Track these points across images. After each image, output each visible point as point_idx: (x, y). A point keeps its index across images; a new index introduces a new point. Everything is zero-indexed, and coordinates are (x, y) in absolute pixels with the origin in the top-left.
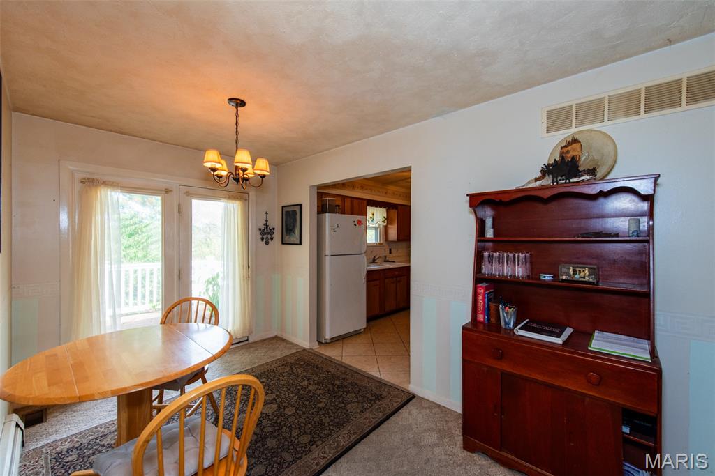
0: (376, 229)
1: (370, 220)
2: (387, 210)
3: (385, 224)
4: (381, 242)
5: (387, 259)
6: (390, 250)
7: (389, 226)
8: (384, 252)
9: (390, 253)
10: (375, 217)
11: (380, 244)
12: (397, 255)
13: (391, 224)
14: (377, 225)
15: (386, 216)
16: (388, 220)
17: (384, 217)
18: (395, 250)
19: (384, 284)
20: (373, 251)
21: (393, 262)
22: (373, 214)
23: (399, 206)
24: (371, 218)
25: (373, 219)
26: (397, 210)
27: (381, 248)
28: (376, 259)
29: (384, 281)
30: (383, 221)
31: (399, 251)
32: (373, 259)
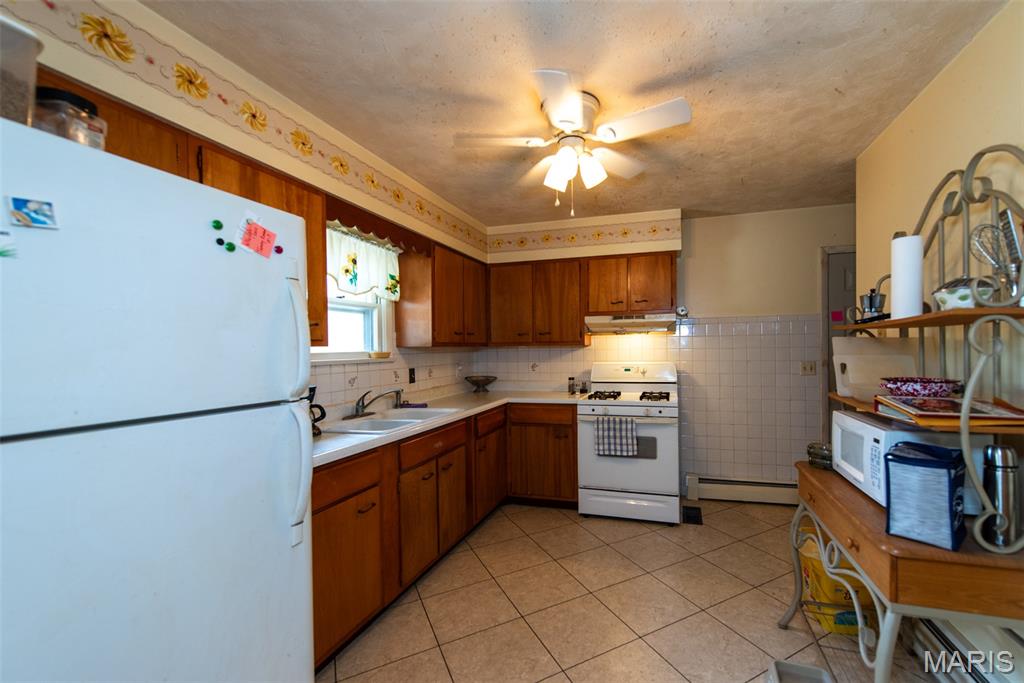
0: (366, 311)
1: (344, 279)
2: (401, 258)
3: (396, 297)
4: (385, 350)
5: (404, 397)
6: (412, 372)
7: (408, 306)
8: (391, 378)
9: (412, 380)
10: (360, 268)
11: (383, 357)
12: (430, 384)
13: (412, 299)
14: (369, 299)
15: (397, 275)
16: (404, 284)
17: (392, 277)
18: (427, 372)
19: (399, 493)
20: (354, 379)
21: (425, 406)
22: (355, 262)
23: (437, 248)
24: (347, 271)
25: (355, 276)
26: (430, 260)
27: (383, 366)
28: (366, 403)
29: (399, 481)
30: (387, 289)
31: (436, 373)
32: (358, 404)
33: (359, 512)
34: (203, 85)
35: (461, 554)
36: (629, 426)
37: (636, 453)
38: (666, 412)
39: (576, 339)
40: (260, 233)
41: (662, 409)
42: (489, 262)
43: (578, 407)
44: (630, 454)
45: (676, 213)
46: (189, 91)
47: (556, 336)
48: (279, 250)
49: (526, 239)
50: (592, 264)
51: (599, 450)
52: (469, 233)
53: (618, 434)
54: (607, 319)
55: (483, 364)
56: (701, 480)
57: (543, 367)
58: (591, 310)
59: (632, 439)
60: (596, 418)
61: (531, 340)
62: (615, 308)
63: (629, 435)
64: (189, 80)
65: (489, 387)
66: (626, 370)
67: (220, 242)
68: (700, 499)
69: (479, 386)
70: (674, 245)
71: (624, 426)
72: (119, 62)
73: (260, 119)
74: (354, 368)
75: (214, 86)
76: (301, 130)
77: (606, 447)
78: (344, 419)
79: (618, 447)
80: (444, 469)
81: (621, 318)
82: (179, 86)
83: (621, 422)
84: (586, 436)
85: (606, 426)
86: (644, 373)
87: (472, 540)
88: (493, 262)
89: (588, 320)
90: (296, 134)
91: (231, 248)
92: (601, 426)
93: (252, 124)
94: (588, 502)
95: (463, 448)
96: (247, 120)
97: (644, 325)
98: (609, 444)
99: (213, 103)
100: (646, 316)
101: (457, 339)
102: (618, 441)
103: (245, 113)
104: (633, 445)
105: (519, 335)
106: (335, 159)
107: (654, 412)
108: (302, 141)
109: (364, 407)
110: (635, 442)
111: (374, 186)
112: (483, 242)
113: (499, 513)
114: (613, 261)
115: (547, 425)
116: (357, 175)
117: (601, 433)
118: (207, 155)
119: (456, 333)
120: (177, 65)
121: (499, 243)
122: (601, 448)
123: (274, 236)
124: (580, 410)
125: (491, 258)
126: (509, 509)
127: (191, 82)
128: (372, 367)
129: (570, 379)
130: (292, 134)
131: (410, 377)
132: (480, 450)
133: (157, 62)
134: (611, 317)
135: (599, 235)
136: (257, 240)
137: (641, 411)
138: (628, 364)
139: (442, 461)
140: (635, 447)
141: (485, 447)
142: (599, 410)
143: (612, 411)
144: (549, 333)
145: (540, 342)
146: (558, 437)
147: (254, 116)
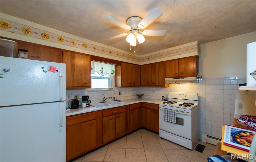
0: (109, 78)
2: (116, 66)
3: (114, 76)
4: (112, 88)
5: (116, 99)
8: (113, 94)
10: (104, 70)
12: (125, 95)
13: (118, 75)
16: (116, 73)
17: (113, 71)
18: (124, 92)
19: (102, 122)
20: (103, 94)
21: (120, 101)
22: (103, 68)
23: (123, 63)
24: (101, 71)
25: (103, 72)
26: (121, 66)
27: (111, 91)
28: (105, 99)
29: (102, 119)
30: (111, 74)
31: (127, 93)
32: (103, 100)
33: (90, 125)
34: (63, 39)
35: (123, 139)
36: (174, 113)
37: (176, 122)
38: (187, 111)
39: (163, 85)
40: (53, 68)
41: (185, 109)
42: (141, 65)
43: (159, 105)
44: (174, 122)
45: (196, 43)
46: (60, 41)
47: (157, 84)
48: (57, 71)
49: (150, 57)
50: (167, 63)
51: (164, 119)
52: (134, 58)
53: (170, 115)
54: (172, 79)
55: (141, 91)
56: (208, 136)
57: (156, 92)
58: (167, 76)
59: (175, 118)
60: (164, 109)
61: (151, 85)
62: (174, 76)
63: (174, 116)
64: (60, 39)
65: (142, 97)
66: (179, 95)
67: (43, 71)
68: (207, 143)
69: (140, 96)
70: (196, 53)
71: (172, 113)
72: (47, 39)
73: (75, 43)
74: (104, 92)
75: (65, 39)
76: (85, 43)
77: (167, 119)
78: (99, 103)
79: (170, 120)
80: (117, 117)
81: (176, 79)
82: (58, 41)
83: (171, 112)
84: (161, 114)
85: (167, 112)
86: (185, 96)
87: (128, 136)
88: (142, 65)
89: (166, 79)
90: (83, 44)
91: (46, 72)
92: (165, 112)
93: (73, 44)
94: (162, 134)
95: (124, 113)
96: (72, 44)
97: (184, 81)
98: (168, 118)
99: (65, 42)
100: (185, 78)
101: (129, 85)
102: (170, 117)
103: (71, 43)
104: (175, 120)
105: (148, 83)
106: (93, 47)
107: (183, 110)
108: (85, 45)
109: (104, 100)
110: (176, 119)
111: (104, 51)
112: (139, 60)
113: (139, 131)
114: (174, 61)
115: (152, 109)
116: (99, 50)
117: (165, 114)
118: (64, 52)
119: (129, 83)
120: (58, 37)
121: (143, 59)
122: (165, 119)
123: (56, 68)
124: (160, 106)
125: (141, 64)
126: (143, 130)
127: (60, 40)
128: (108, 91)
129: (163, 96)
130: (82, 44)
131: (119, 94)
132: (131, 114)
133: (54, 38)
134: (173, 78)
135: (169, 54)
136: (52, 70)
137: (178, 109)
138: (180, 93)
139: (117, 116)
140: (176, 121)
141: (133, 113)
142: (165, 107)
143: (169, 108)
144: (155, 83)
145: (153, 86)
146: (154, 113)
147: (74, 43)
